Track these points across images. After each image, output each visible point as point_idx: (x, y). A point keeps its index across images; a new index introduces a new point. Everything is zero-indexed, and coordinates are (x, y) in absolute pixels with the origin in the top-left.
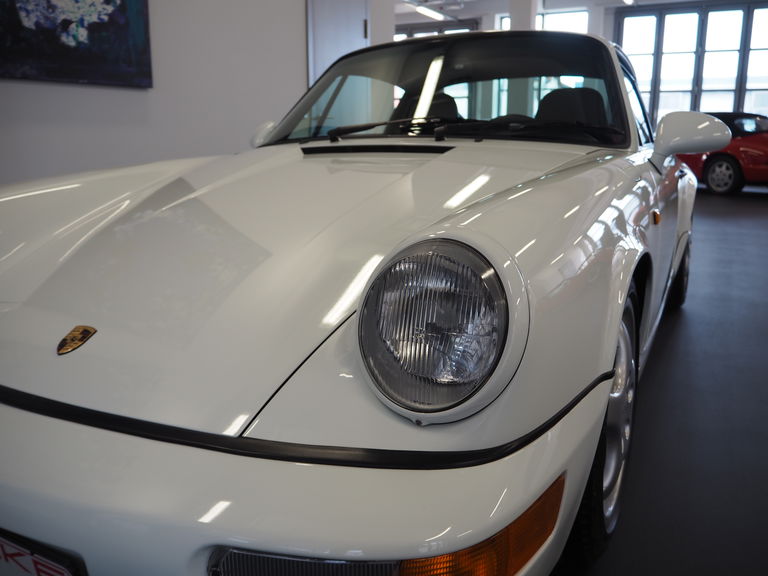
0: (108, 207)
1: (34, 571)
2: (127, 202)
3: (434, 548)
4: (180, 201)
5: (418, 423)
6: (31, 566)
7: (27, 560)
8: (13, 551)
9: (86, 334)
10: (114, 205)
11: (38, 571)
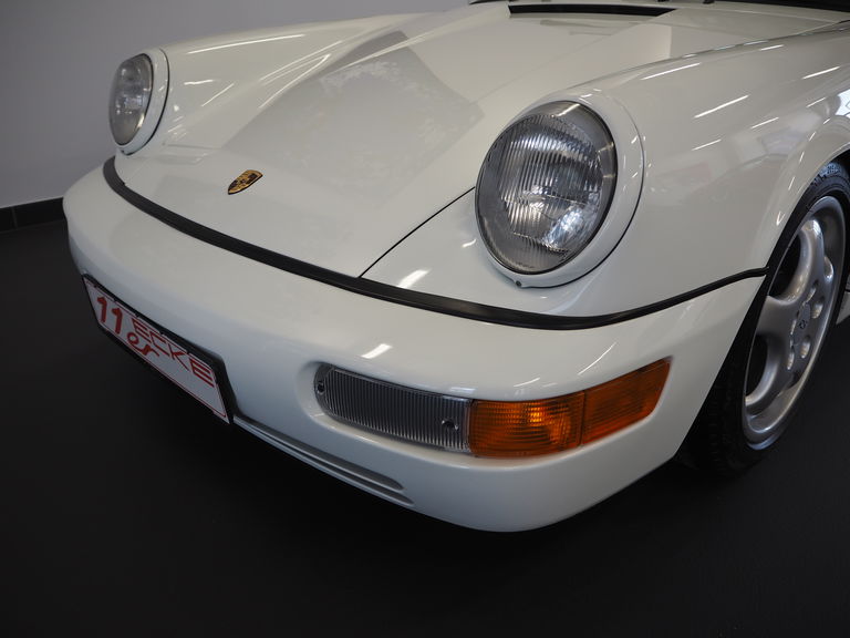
0: (309, 59)
1: (190, 368)
2: (328, 56)
3: (522, 393)
4: (368, 58)
5: (518, 284)
6: (188, 364)
7: (186, 358)
8: (175, 350)
9: (253, 177)
10: (315, 57)
11: (194, 368)
